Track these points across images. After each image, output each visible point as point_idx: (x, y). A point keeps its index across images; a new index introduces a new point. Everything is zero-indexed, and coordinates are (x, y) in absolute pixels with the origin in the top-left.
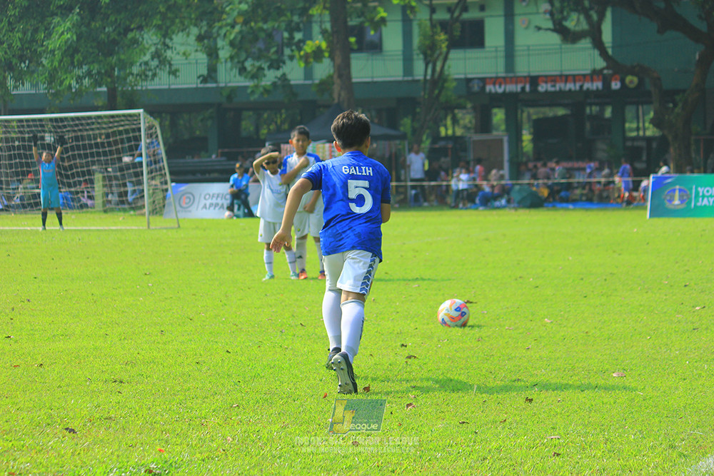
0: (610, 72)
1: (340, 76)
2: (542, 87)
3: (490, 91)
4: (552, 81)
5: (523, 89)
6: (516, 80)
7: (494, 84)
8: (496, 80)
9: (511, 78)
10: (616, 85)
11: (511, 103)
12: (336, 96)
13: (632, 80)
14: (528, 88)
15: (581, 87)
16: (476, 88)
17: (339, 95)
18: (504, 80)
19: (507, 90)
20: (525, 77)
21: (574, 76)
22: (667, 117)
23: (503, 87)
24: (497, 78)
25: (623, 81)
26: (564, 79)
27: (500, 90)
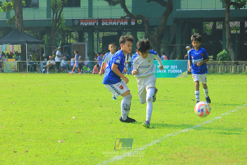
0: (129, 18)
1: (18, 17)
2: (103, 24)
3: (82, 24)
4: (107, 21)
5: (96, 24)
6: (93, 20)
7: (84, 22)
8: (84, 20)
9: (91, 19)
10: (133, 23)
11: (91, 30)
12: (16, 25)
13: (140, 21)
14: (97, 24)
15: (119, 24)
16: (76, 24)
17: (18, 25)
18: (88, 20)
19: (89, 25)
20: (96, 19)
21: (116, 19)
22: (151, 37)
23: (87, 23)
24: (85, 19)
25: (136, 22)
26: (112, 20)
27: (86, 25)
